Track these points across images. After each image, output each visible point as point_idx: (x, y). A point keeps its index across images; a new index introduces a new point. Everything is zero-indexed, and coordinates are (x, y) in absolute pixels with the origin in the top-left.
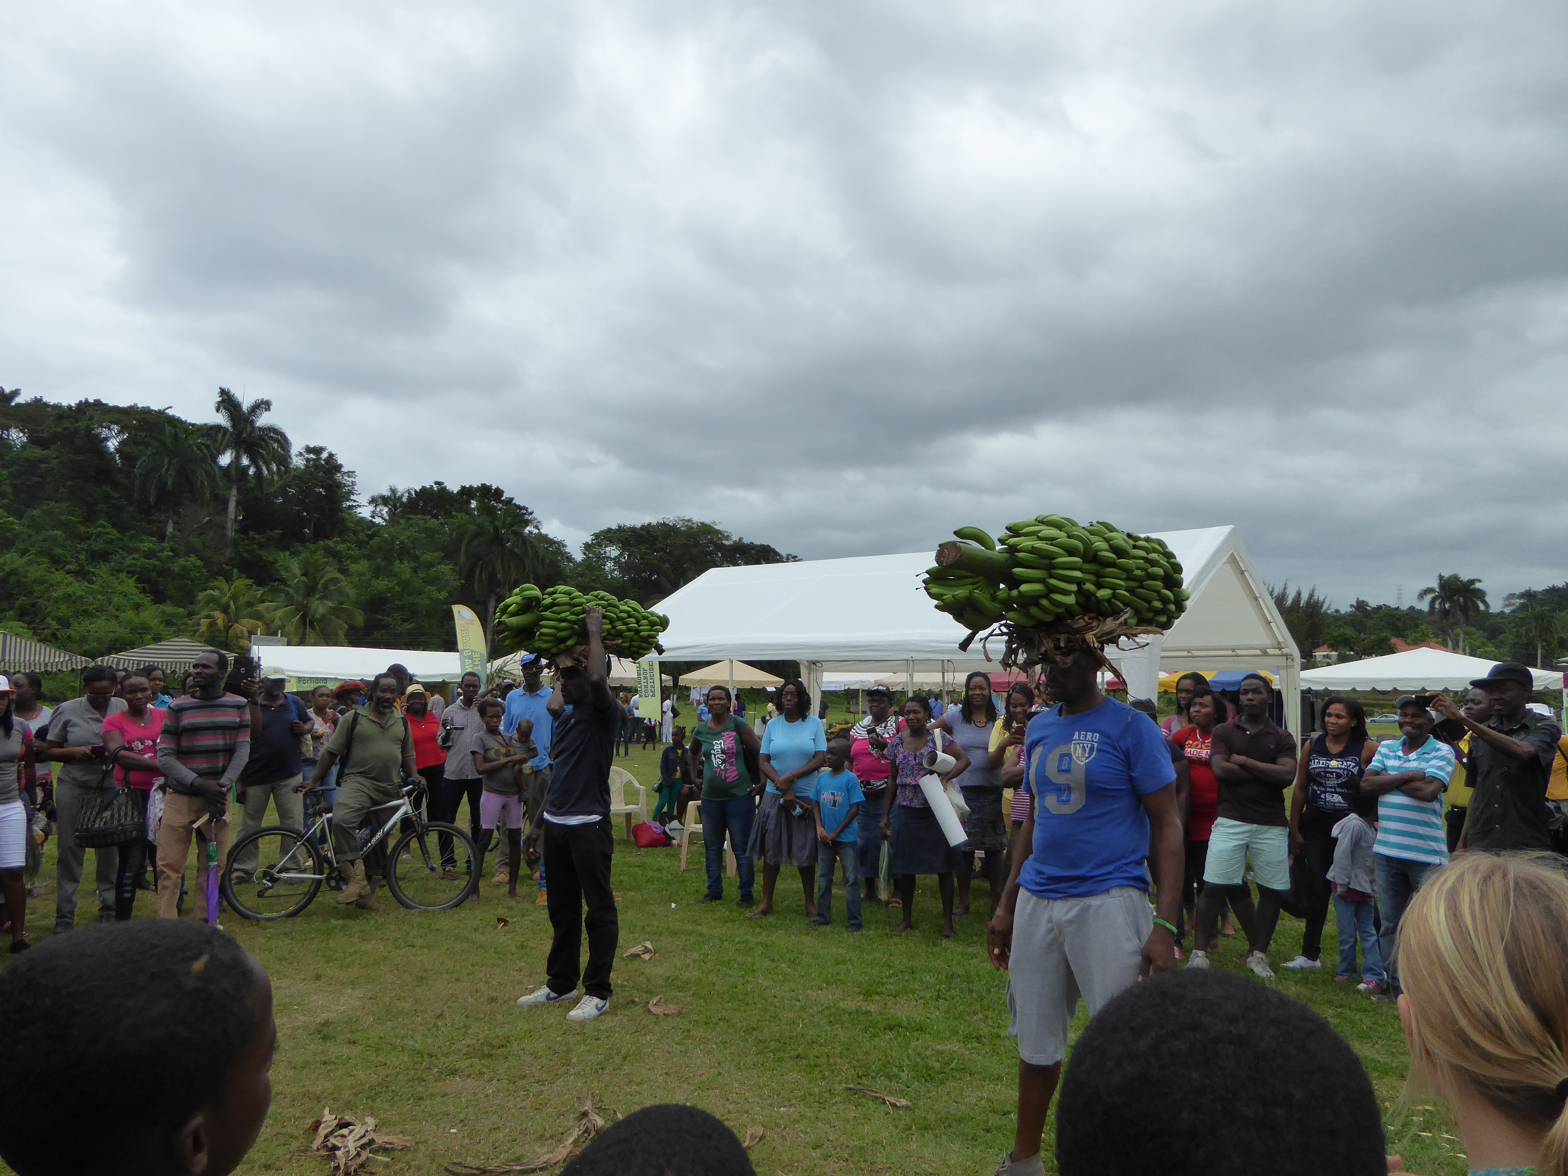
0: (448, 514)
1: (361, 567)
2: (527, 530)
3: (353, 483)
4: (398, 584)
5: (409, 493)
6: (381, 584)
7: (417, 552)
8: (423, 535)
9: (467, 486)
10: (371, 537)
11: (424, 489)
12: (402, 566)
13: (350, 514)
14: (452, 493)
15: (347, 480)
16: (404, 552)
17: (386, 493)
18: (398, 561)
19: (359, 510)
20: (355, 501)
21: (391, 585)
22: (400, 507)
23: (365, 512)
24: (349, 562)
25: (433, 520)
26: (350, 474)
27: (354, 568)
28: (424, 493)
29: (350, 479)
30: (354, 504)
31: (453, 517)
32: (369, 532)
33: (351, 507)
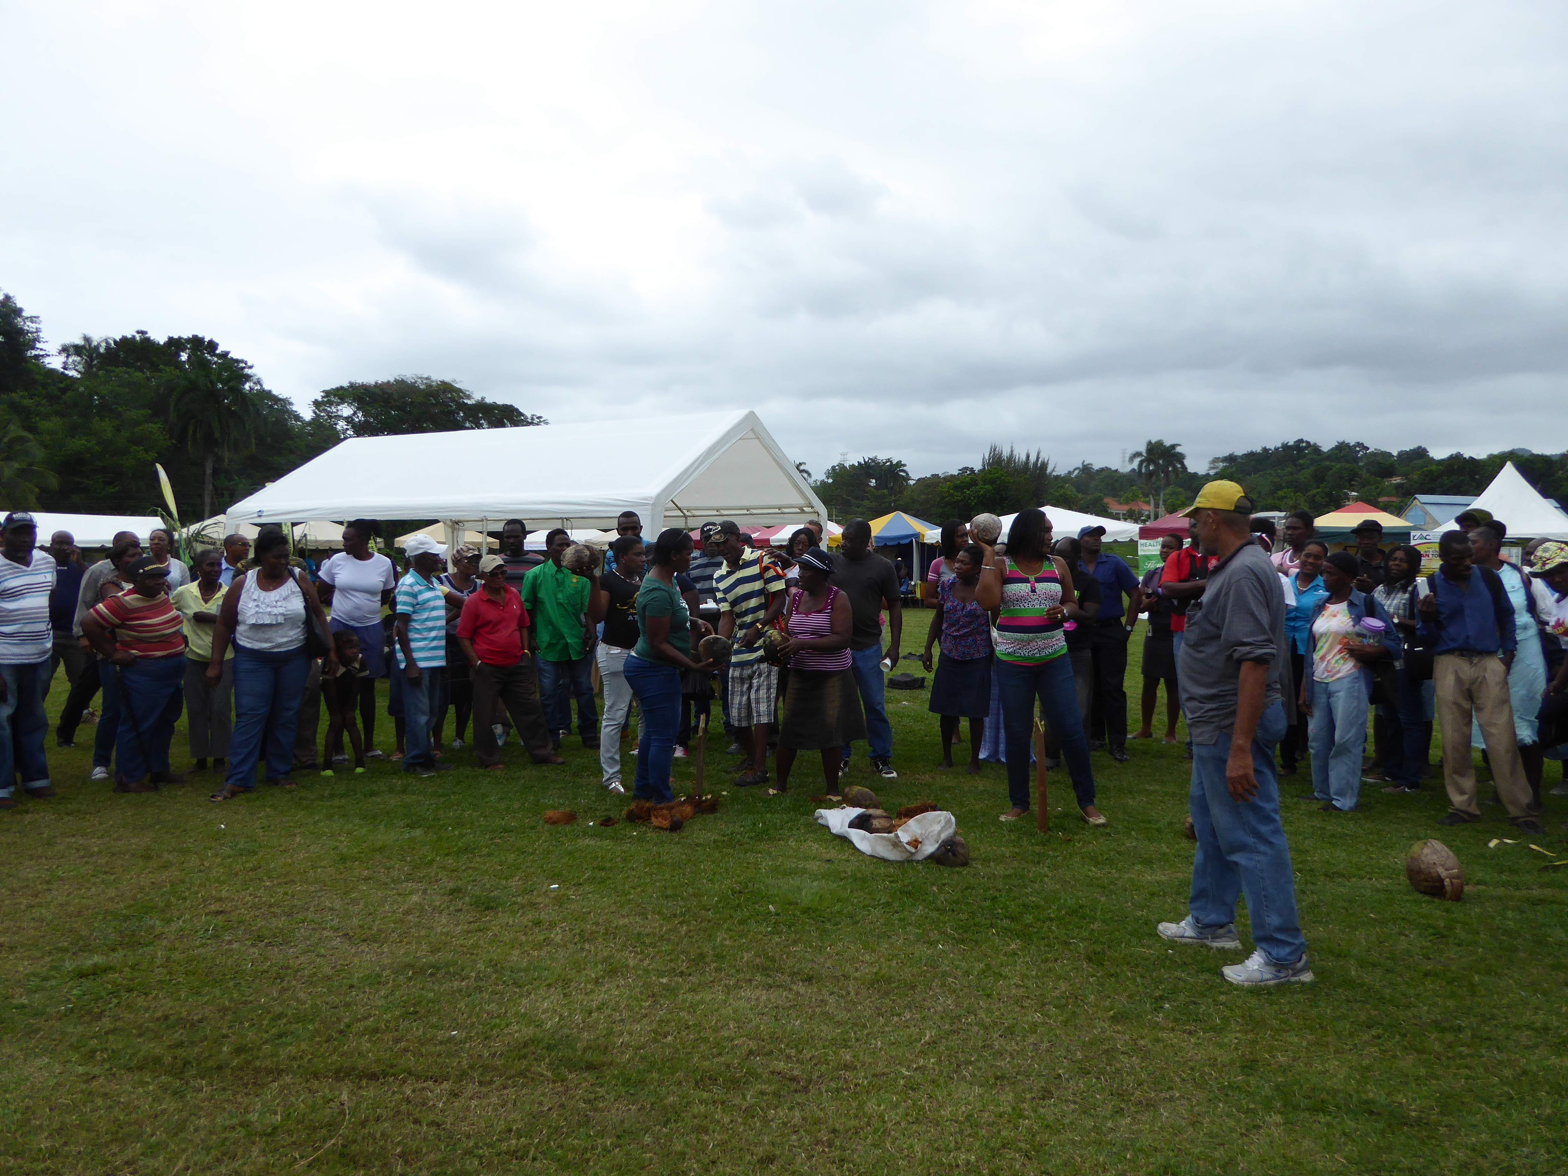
0: (155, 367)
1: (52, 424)
2: (247, 386)
3: (38, 331)
4: (97, 444)
5: (107, 343)
6: (78, 443)
7: (120, 409)
8: (128, 390)
9: (176, 337)
10: (64, 391)
11: (124, 339)
12: (103, 424)
13: (37, 365)
14: (158, 344)
15: (30, 326)
16: (105, 409)
17: (80, 342)
18: (97, 419)
19: (47, 360)
20: (41, 350)
21: (89, 445)
22: (97, 358)
23: (55, 362)
24: (38, 419)
25: (139, 374)
26: (33, 319)
27: (45, 425)
28: (125, 343)
29: (34, 325)
30: (42, 353)
31: (160, 371)
32: (62, 386)
33: (37, 357)
